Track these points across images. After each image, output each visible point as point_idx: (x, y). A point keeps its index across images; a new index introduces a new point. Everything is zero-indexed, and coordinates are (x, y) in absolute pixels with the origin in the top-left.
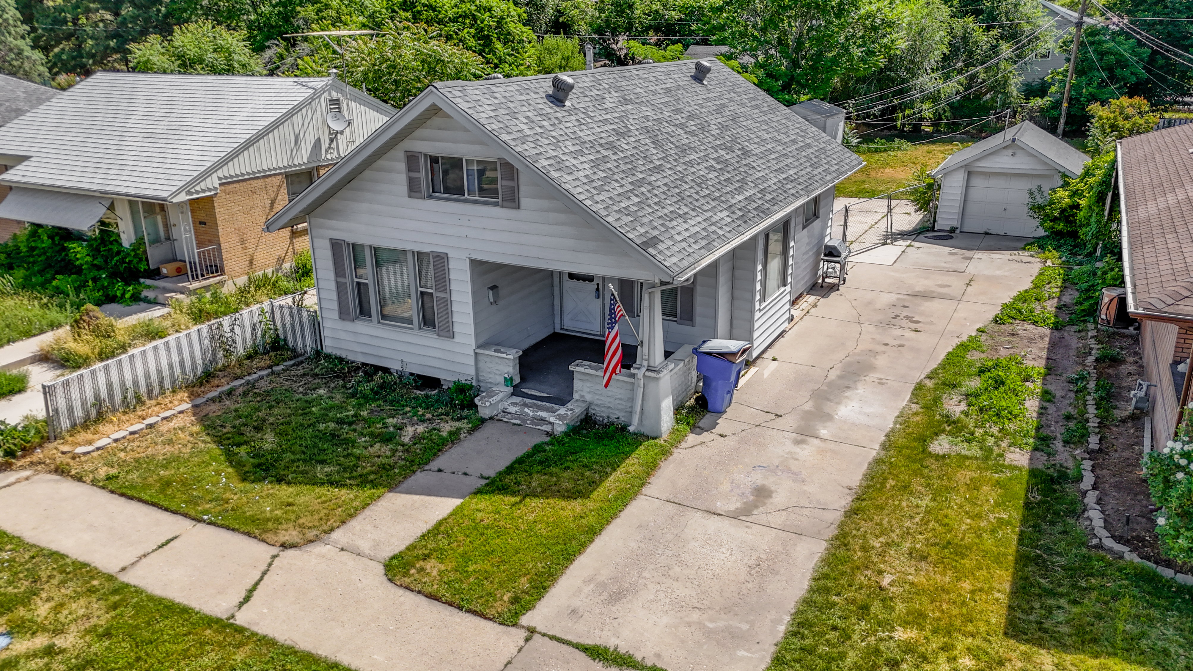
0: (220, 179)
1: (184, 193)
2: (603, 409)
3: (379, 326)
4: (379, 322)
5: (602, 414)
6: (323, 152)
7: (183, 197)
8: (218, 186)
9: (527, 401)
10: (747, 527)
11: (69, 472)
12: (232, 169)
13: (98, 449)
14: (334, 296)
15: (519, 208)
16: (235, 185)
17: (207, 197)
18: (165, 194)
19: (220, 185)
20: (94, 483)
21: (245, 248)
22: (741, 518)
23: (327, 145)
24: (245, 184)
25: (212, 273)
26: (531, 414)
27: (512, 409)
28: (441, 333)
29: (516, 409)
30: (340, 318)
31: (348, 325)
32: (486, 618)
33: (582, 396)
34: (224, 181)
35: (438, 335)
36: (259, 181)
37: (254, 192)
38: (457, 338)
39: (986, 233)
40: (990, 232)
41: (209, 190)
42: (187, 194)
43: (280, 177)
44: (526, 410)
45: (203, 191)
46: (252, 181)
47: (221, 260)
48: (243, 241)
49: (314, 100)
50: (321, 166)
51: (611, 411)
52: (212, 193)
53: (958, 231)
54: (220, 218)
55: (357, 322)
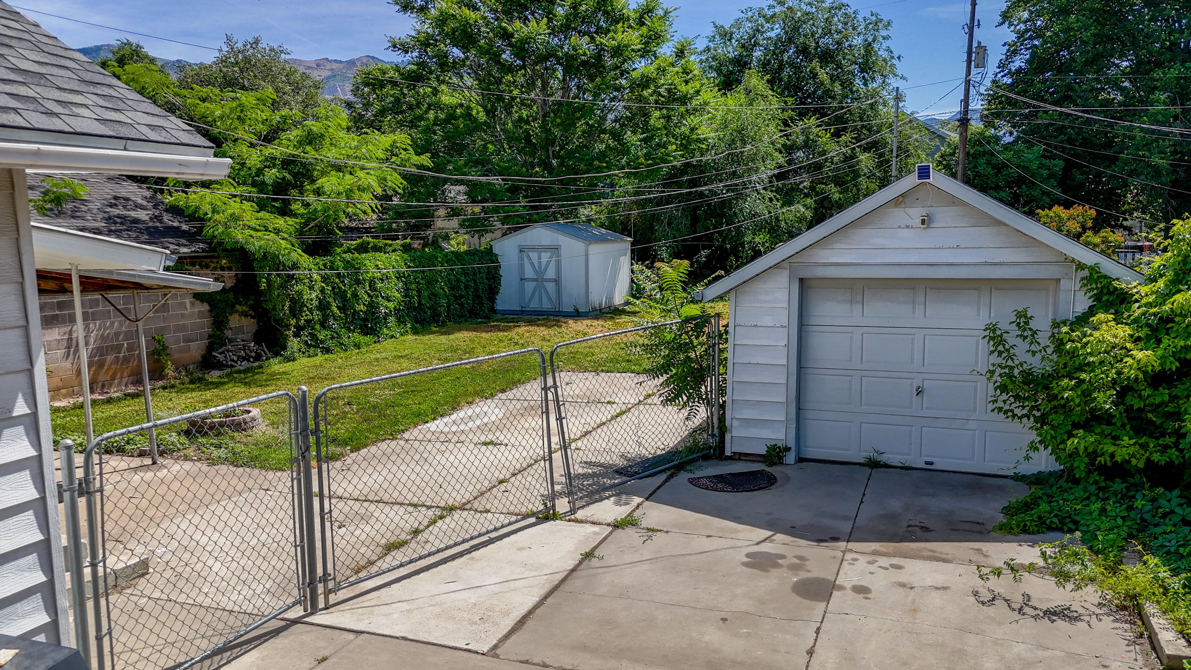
39: (873, 464)
40: (883, 458)
53: (790, 458)
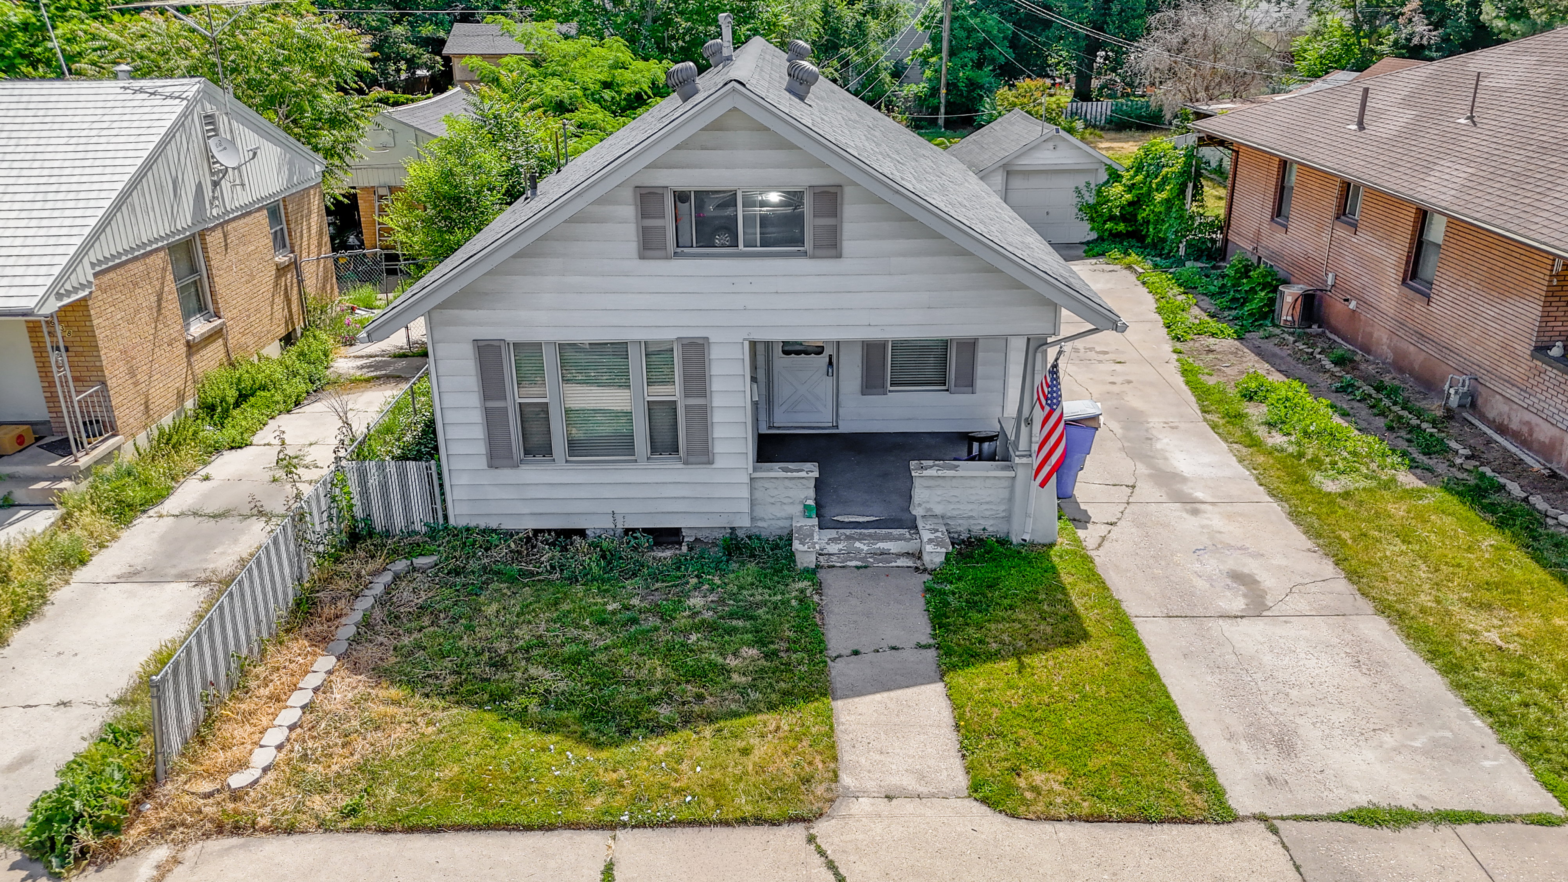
0: (93, 265)
1: (52, 297)
2: (960, 521)
3: (569, 466)
4: (567, 461)
5: (959, 529)
6: (208, 206)
7: (53, 306)
8: (91, 279)
9: (848, 532)
10: (1286, 622)
11: (254, 824)
12: (106, 248)
13: (265, 770)
14: (479, 433)
15: (839, 256)
16: (112, 275)
17: (79, 300)
18: (30, 303)
19: (96, 275)
20: (324, 826)
21: (136, 384)
22: (1264, 614)
23: (211, 194)
24: (122, 271)
25: (101, 435)
26: (865, 548)
27: (833, 548)
28: (692, 459)
29: (841, 546)
30: (490, 466)
31: (507, 475)
32: (1194, 823)
33: (930, 510)
34: (98, 269)
35: (686, 463)
36: (138, 264)
37: (136, 284)
38: (719, 463)
41: (83, 287)
42: (57, 299)
43: (162, 254)
44: (857, 544)
45: (76, 290)
46: (130, 266)
47: (110, 409)
48: (132, 373)
49: (186, 117)
50: (208, 229)
51: (972, 522)
52: (86, 293)
54: (100, 334)
55: (523, 467)
